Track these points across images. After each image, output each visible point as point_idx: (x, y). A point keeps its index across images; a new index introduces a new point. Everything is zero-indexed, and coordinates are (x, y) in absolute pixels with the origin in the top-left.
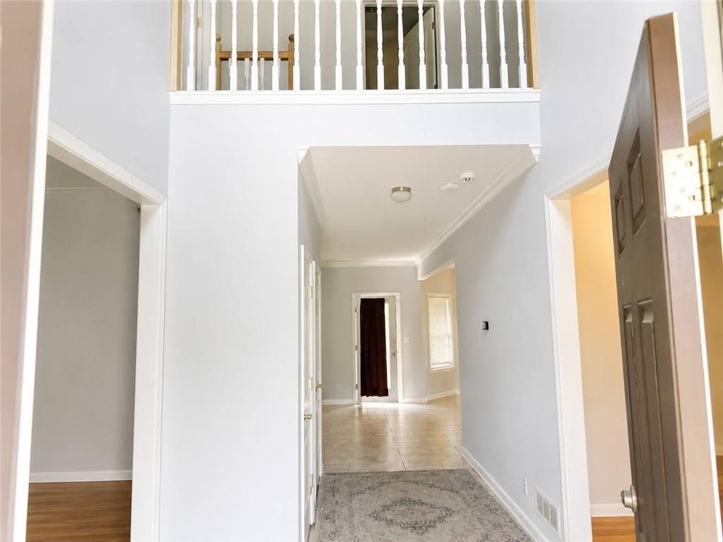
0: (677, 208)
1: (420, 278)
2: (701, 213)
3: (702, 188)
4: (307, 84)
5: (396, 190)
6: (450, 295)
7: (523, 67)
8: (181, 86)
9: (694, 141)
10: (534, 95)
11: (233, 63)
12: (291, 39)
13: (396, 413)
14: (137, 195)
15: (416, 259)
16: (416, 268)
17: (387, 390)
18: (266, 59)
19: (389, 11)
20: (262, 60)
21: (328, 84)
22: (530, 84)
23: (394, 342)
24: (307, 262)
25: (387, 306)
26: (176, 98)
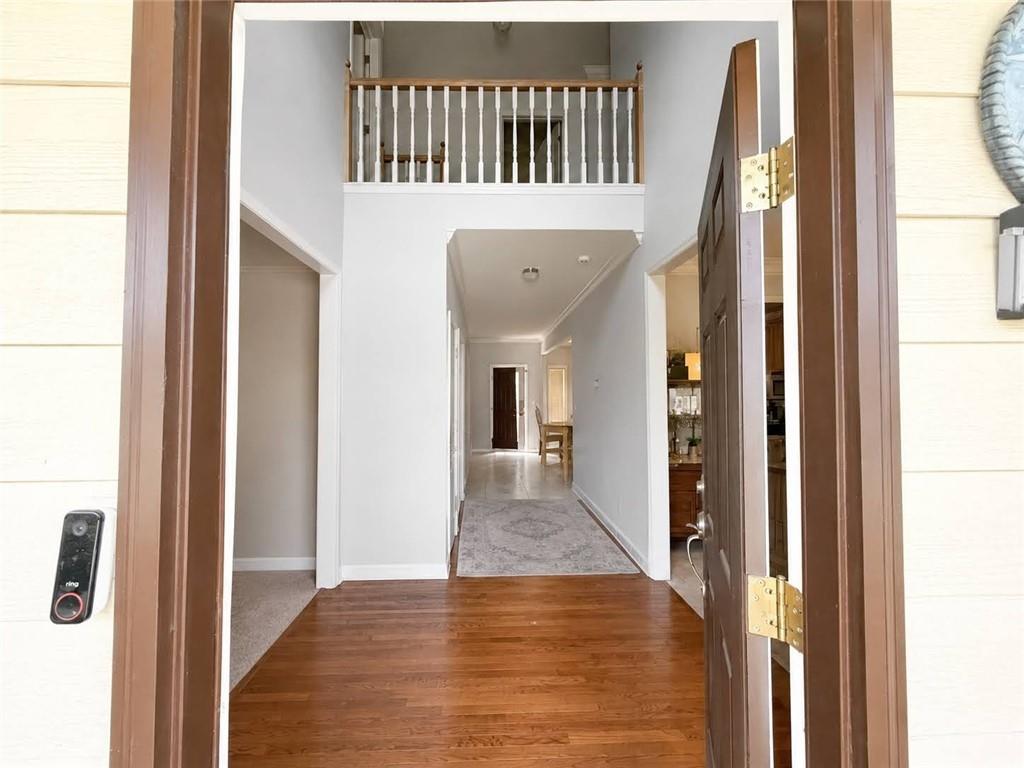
0: (750, 205)
1: (544, 353)
2: (768, 207)
3: (770, 187)
4: (455, 178)
5: (527, 271)
6: (565, 367)
7: (631, 165)
8: (352, 178)
9: (767, 150)
10: (639, 188)
11: (395, 164)
12: (443, 145)
13: (522, 461)
14: (317, 263)
15: (540, 337)
16: (540, 344)
17: (517, 443)
18: (422, 162)
19: (524, 125)
20: (418, 163)
21: (472, 179)
22: (637, 180)
23: (522, 403)
24: (453, 329)
25: (517, 374)
26: (349, 187)
